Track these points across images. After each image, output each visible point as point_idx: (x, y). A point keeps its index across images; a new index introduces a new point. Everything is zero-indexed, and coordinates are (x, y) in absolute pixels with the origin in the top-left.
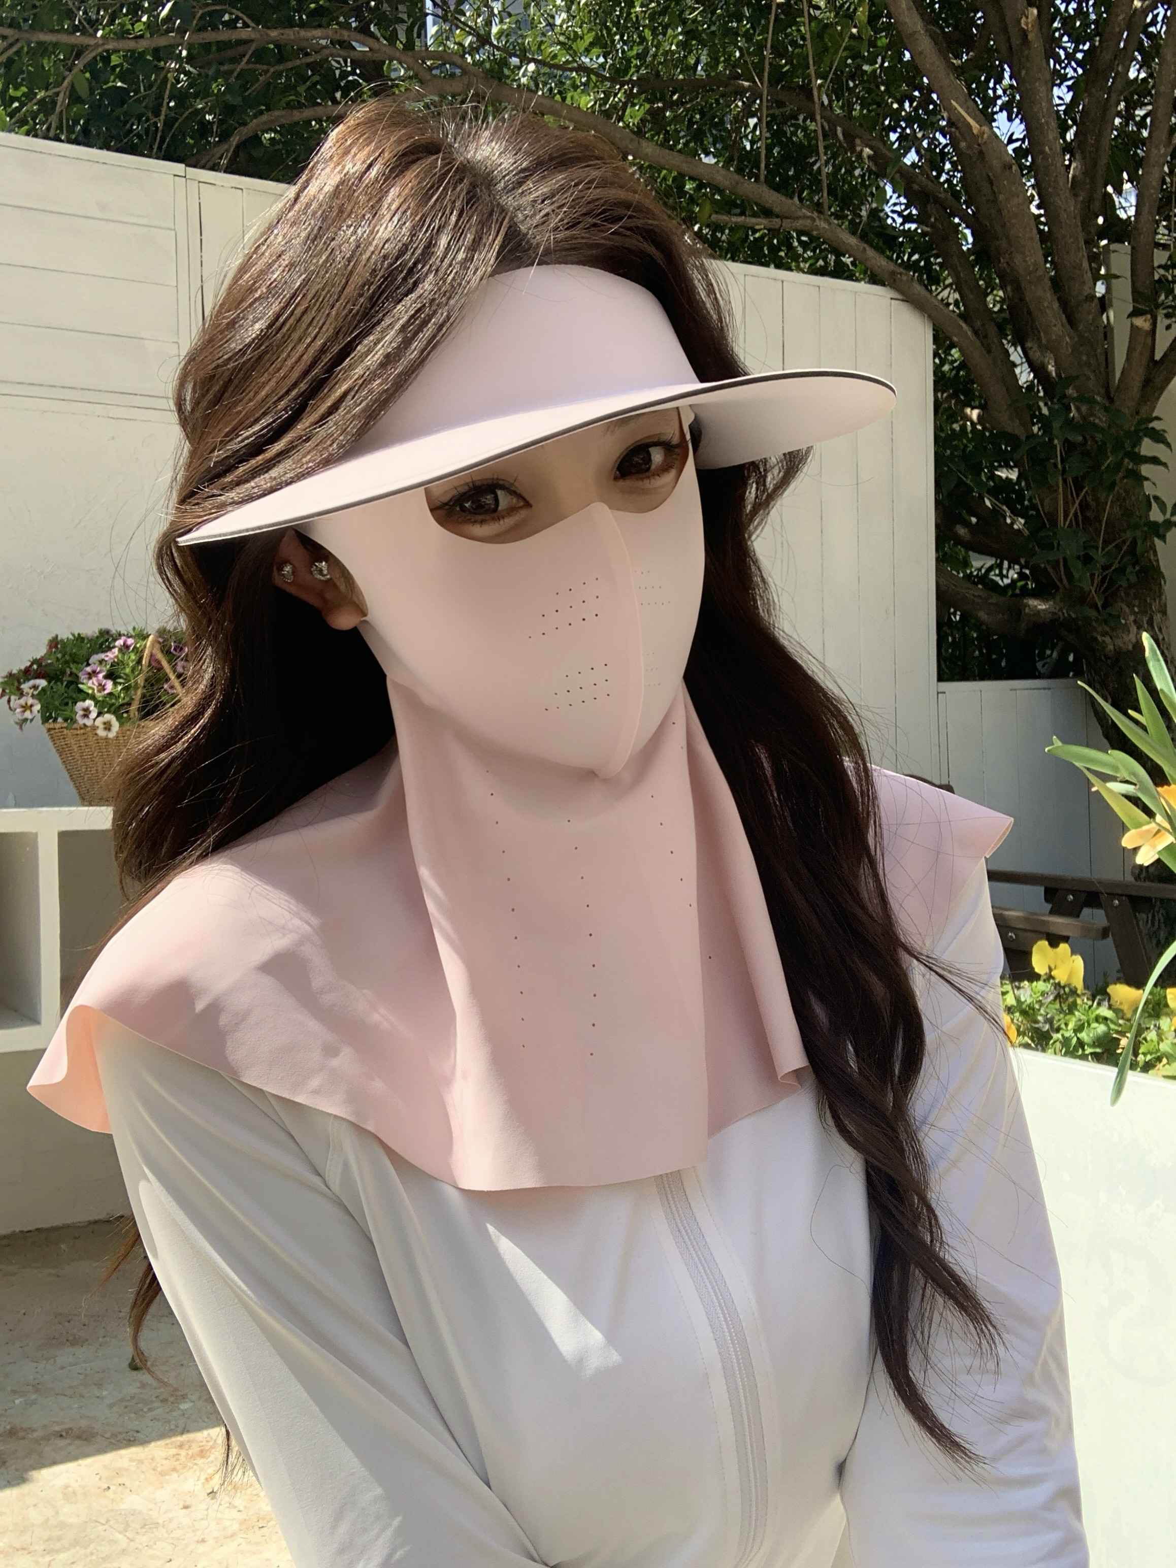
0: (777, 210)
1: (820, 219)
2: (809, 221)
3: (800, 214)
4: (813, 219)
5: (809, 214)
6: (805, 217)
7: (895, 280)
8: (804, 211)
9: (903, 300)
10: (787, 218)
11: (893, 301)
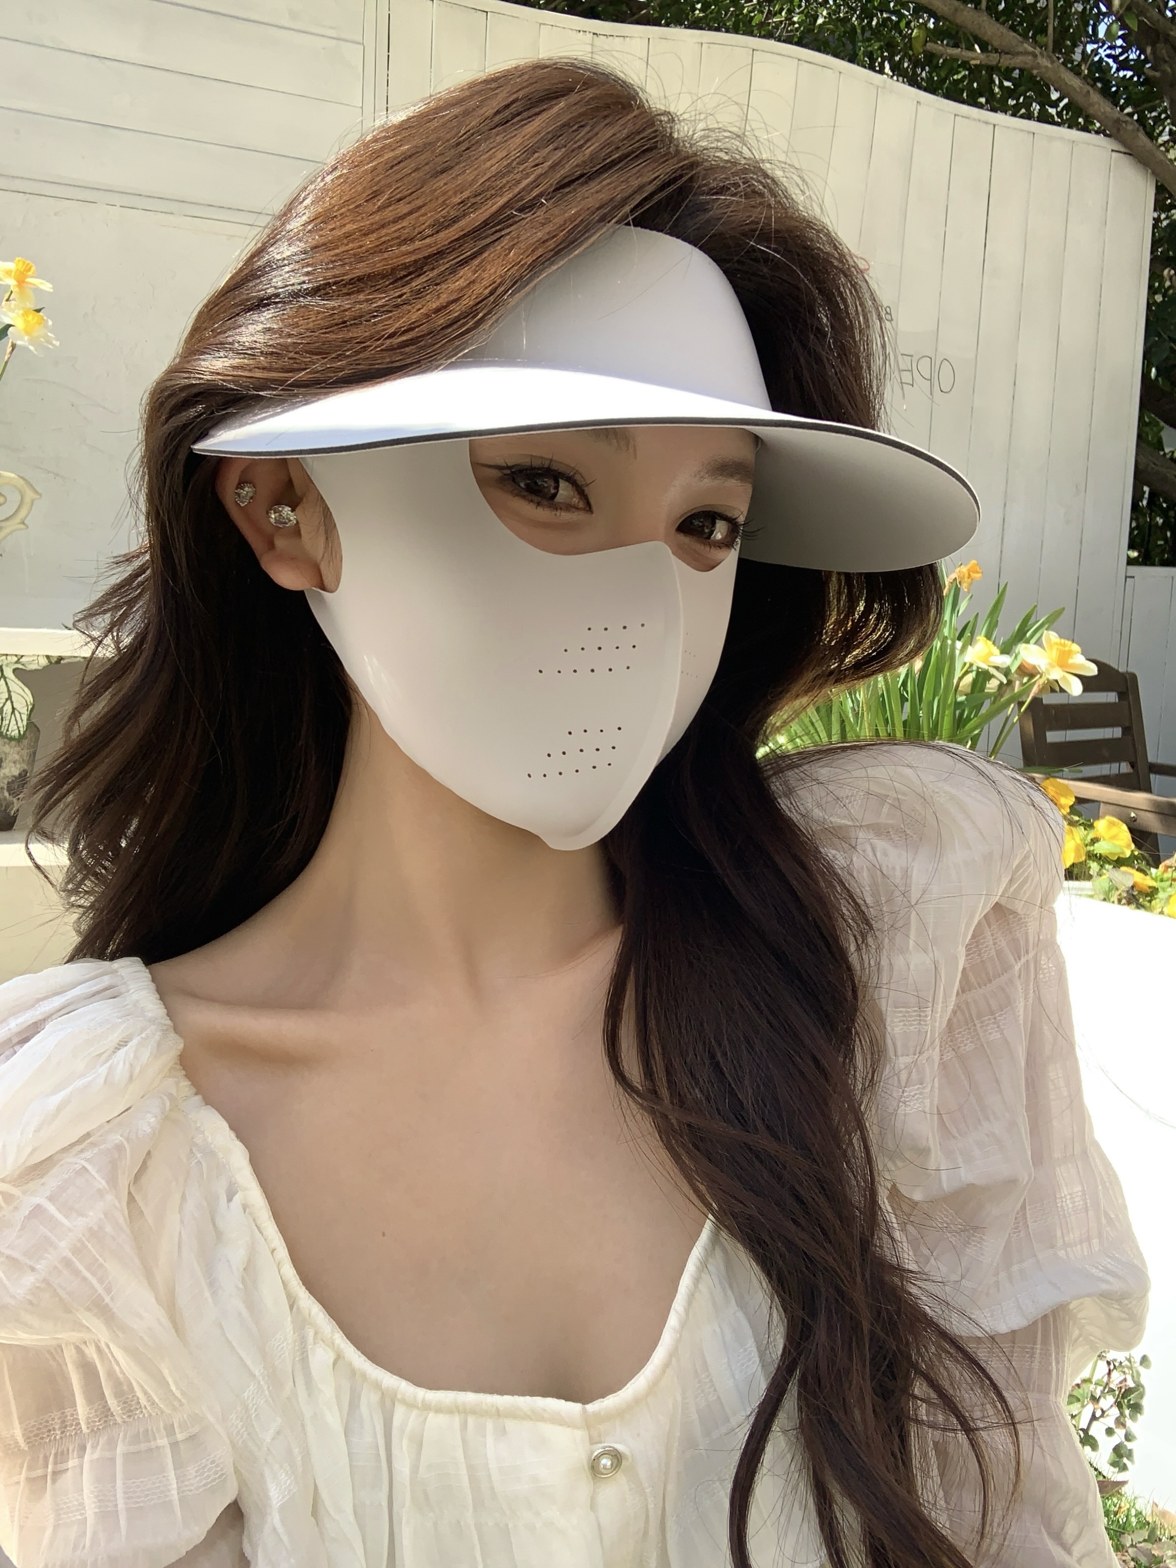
0: (996, 43)
1: (1043, 56)
2: (1030, 58)
3: (1021, 49)
4: (1035, 56)
5: (1030, 49)
6: (1026, 53)
7: (1119, 130)
8: (1026, 45)
9: (1125, 153)
10: (1007, 53)
11: (1114, 154)
